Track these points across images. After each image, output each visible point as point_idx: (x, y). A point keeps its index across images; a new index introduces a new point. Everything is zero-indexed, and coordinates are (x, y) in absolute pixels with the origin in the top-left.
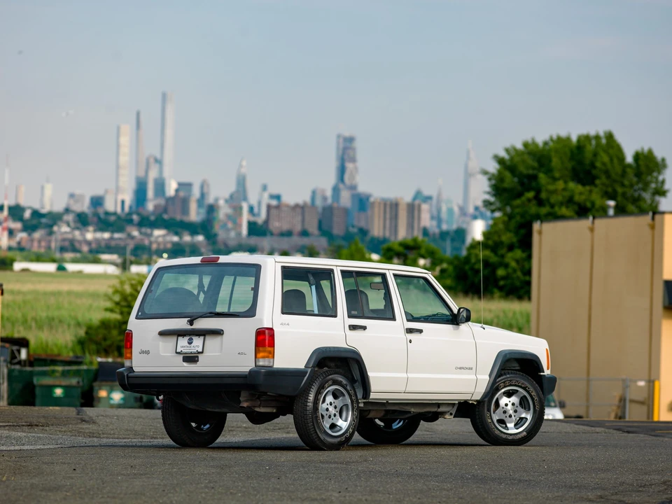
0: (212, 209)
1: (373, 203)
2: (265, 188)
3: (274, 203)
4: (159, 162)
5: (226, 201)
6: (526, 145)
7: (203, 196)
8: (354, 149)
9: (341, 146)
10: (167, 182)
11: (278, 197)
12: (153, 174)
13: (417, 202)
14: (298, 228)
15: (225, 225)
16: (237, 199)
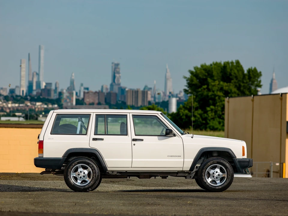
0: (61, 94)
1: (127, 91)
2: (82, 85)
3: (86, 91)
4: (38, 74)
5: (66, 90)
6: (202, 66)
7: (56, 88)
8: (119, 68)
9: (114, 67)
10: (41, 82)
11: (87, 89)
12: (35, 80)
13: (146, 90)
14: (97, 101)
15: (66, 100)
16: (70, 90)
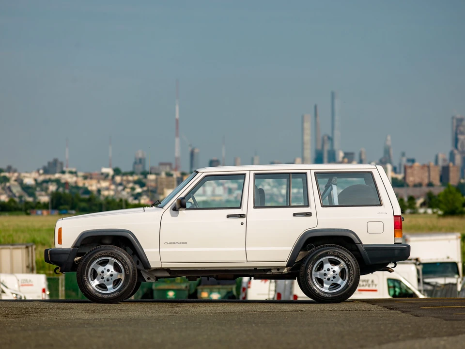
2: (403, 155)
3: (409, 164)
4: (331, 139)
7: (361, 160)
9: (455, 124)
10: (337, 152)
11: (412, 161)
12: (327, 147)
14: (426, 181)
16: (384, 163)
